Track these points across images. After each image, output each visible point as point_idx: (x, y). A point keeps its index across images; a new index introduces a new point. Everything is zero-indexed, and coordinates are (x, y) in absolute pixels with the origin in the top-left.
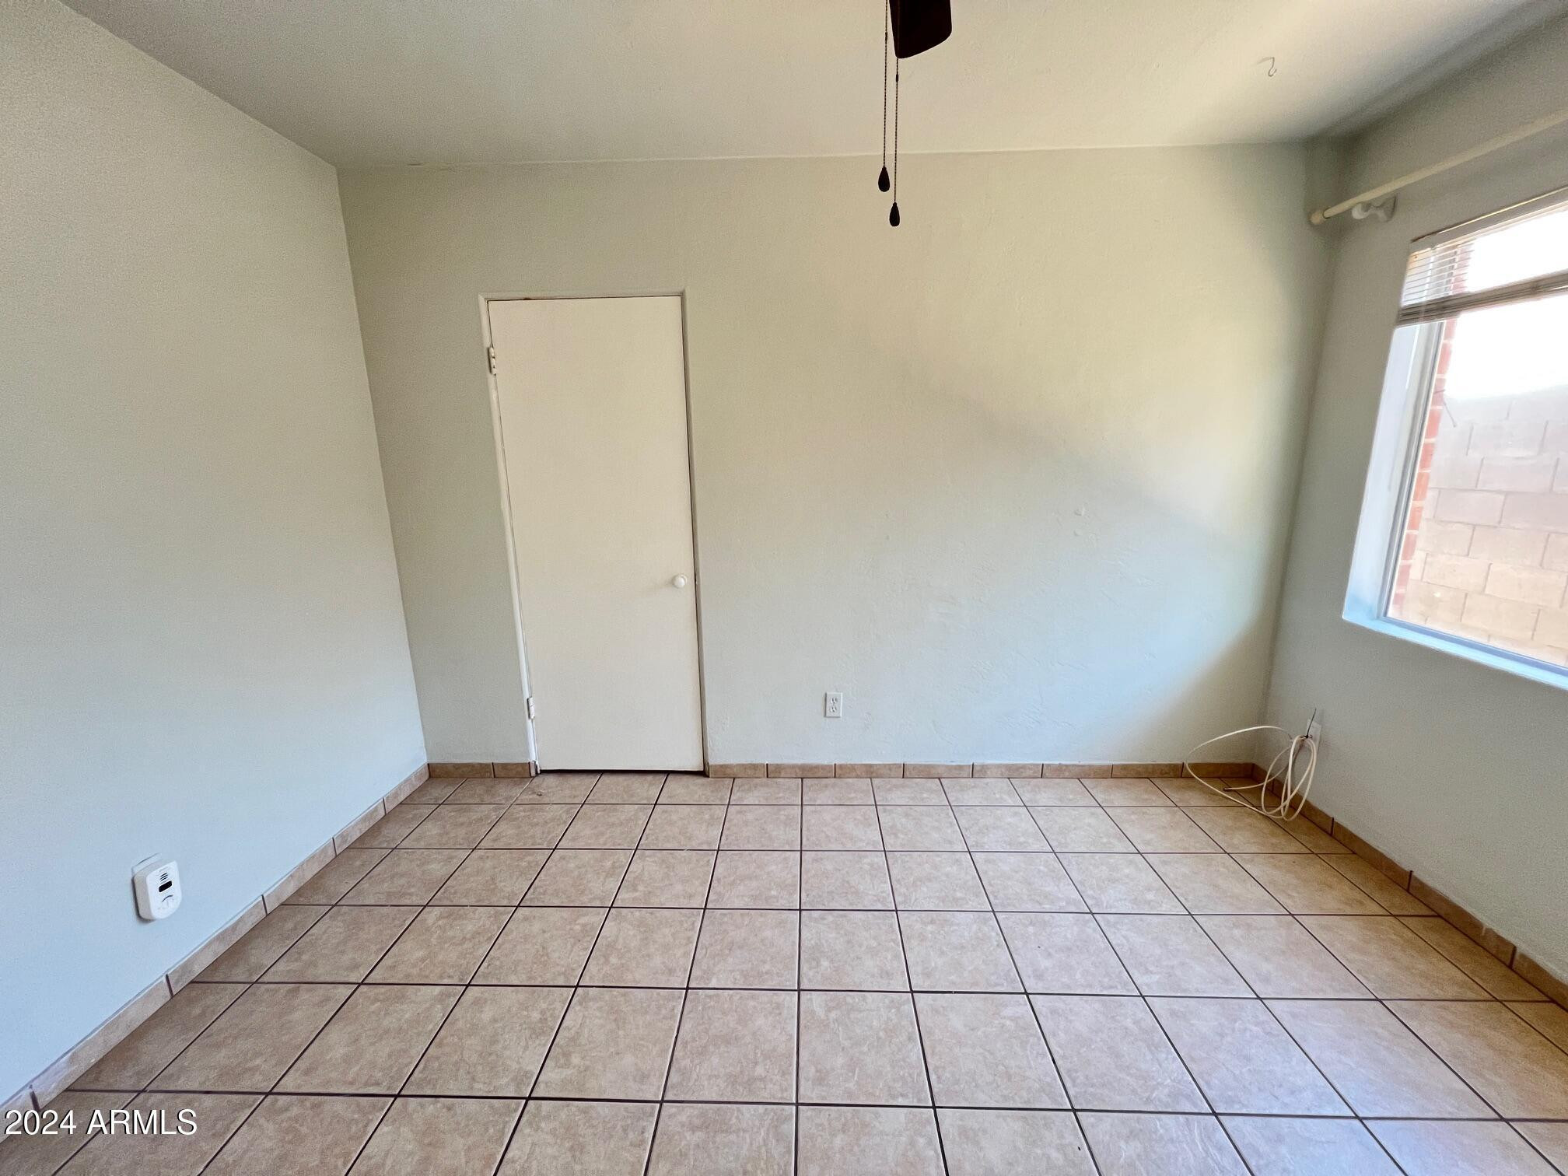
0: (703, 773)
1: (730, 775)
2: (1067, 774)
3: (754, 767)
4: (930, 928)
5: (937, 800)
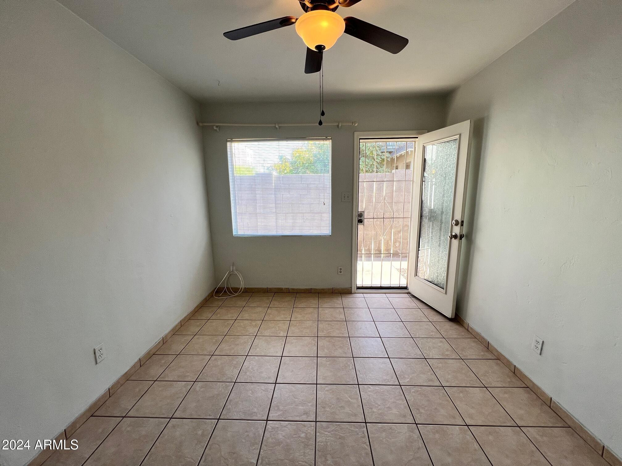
2: (186, 320)
5: (171, 358)
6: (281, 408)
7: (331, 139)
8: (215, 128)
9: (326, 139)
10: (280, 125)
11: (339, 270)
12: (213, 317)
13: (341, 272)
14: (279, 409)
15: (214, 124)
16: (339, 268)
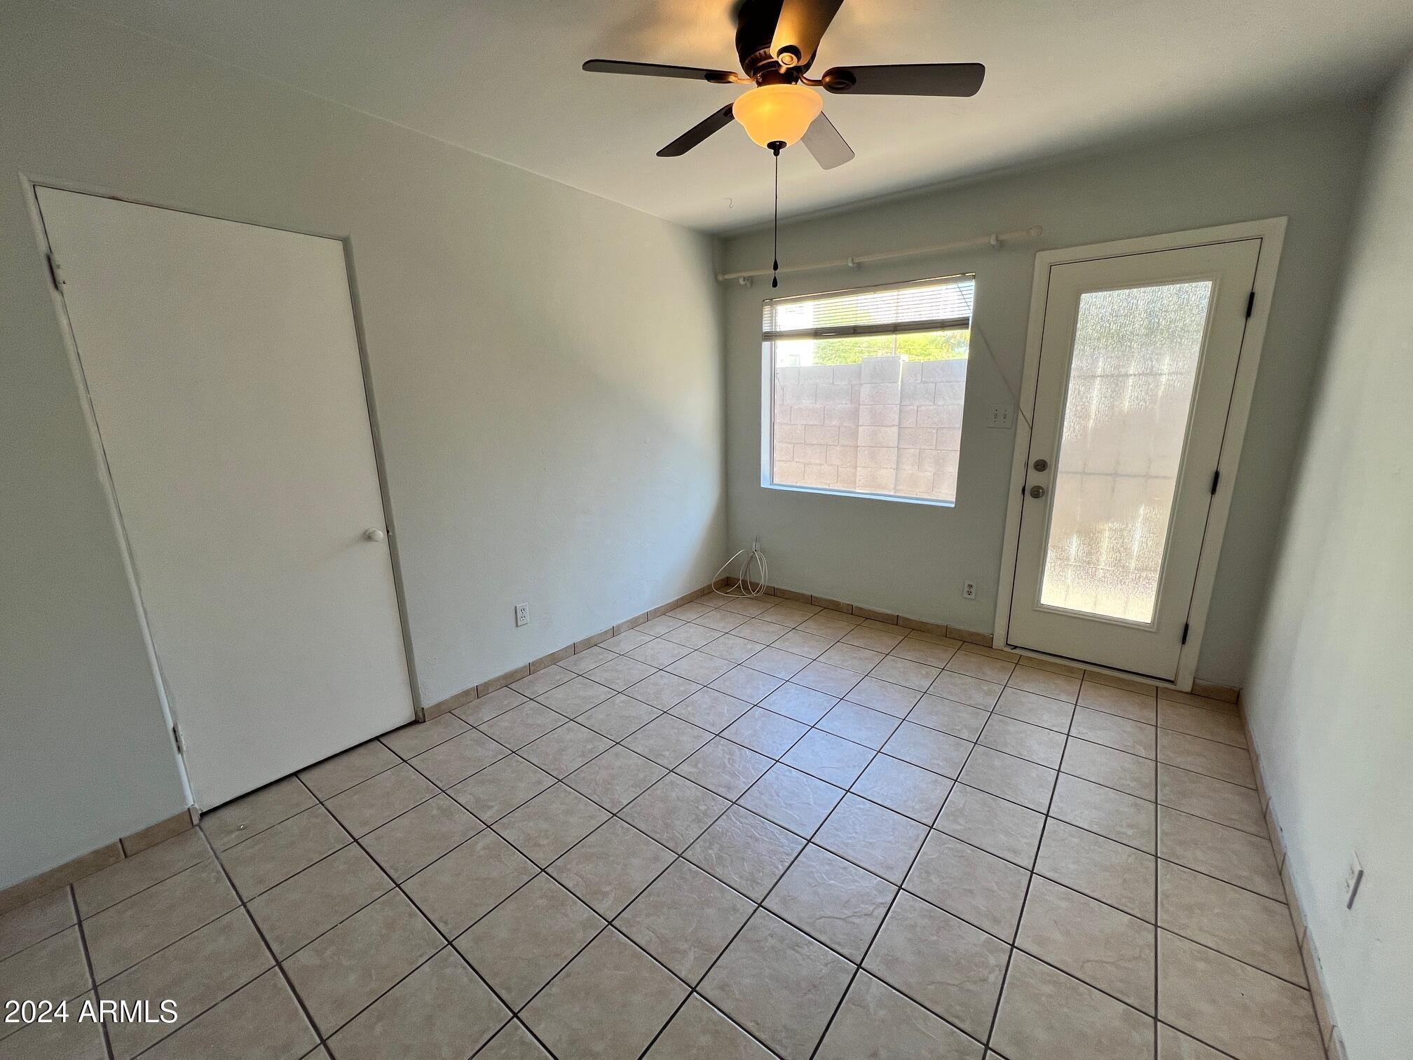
0: (415, 723)
1: (445, 710)
2: (658, 614)
3: (466, 693)
4: (689, 709)
5: (610, 656)
6: (700, 766)
7: (974, 277)
8: (741, 282)
9: (964, 277)
10: (857, 260)
11: (967, 589)
12: (698, 621)
13: (970, 593)
14: (696, 766)
15: (739, 275)
16: (968, 582)
